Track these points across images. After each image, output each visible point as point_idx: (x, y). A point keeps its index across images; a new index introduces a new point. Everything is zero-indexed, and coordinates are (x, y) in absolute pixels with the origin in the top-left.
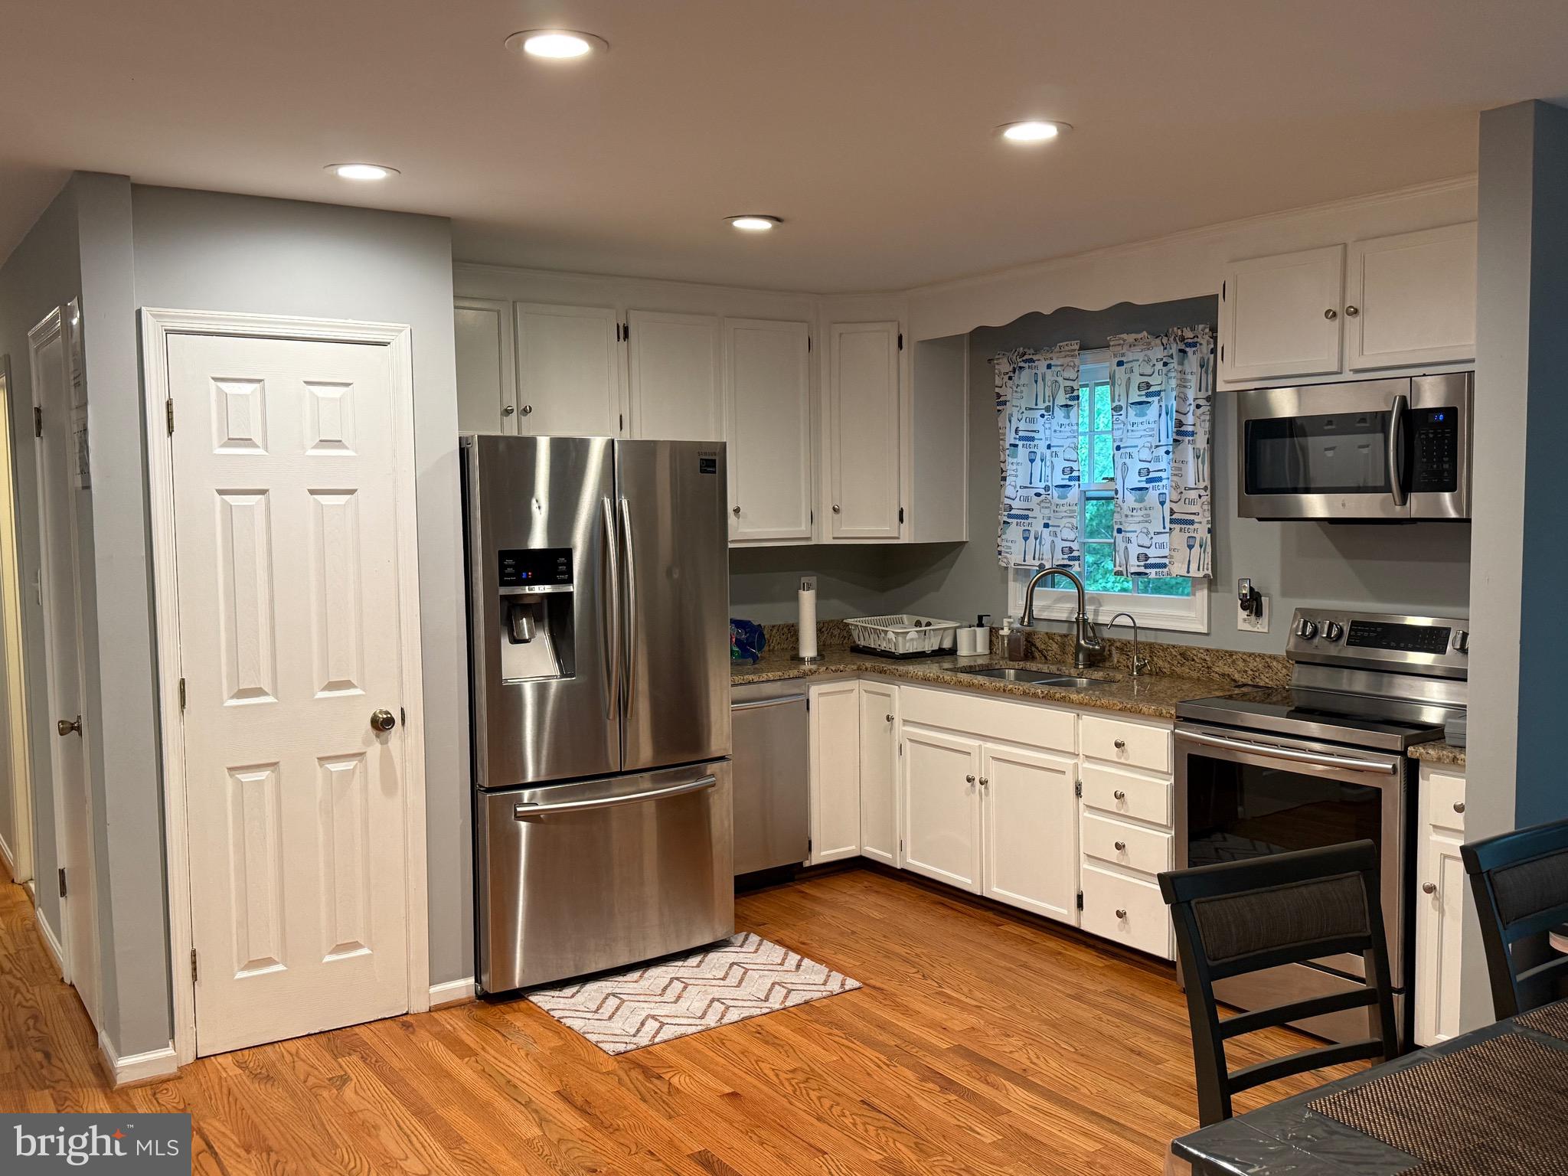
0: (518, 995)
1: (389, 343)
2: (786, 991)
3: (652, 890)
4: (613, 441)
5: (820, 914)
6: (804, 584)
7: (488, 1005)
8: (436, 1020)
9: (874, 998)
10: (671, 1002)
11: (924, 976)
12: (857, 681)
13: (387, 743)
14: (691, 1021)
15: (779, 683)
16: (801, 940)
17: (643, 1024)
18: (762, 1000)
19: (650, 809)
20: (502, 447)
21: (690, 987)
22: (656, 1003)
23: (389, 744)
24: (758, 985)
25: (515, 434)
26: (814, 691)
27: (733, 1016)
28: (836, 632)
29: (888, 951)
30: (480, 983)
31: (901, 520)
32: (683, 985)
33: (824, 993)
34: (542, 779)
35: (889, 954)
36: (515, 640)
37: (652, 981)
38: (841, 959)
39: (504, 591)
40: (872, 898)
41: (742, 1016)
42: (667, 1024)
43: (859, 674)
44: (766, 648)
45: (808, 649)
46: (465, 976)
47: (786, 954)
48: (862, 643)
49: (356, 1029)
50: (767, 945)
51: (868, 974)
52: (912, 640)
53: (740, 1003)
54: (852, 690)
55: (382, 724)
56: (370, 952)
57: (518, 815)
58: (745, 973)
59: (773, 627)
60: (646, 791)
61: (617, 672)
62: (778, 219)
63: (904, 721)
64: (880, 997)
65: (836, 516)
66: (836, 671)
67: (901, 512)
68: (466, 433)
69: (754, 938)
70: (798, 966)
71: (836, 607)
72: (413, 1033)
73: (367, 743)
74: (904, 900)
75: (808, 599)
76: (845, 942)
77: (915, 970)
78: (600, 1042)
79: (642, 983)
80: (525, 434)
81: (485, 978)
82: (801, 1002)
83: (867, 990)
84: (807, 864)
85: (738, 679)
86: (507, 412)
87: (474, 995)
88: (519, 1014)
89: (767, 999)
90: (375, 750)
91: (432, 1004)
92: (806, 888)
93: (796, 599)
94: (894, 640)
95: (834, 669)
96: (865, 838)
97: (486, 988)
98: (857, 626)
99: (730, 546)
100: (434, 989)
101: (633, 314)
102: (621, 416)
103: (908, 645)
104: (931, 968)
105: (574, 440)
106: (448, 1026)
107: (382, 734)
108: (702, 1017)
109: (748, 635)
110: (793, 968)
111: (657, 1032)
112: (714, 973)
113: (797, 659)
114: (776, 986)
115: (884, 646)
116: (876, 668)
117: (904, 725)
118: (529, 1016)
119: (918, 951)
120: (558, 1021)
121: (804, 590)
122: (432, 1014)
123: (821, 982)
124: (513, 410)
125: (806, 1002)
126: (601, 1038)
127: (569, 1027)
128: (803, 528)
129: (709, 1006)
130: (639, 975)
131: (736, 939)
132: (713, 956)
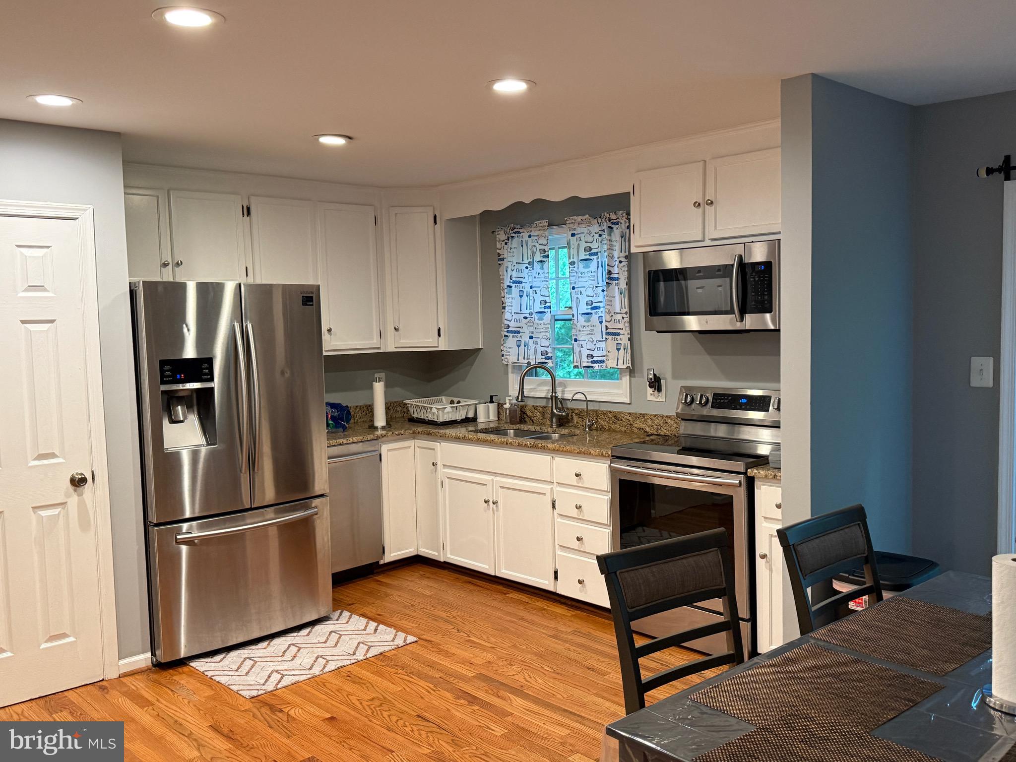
0: (182, 662)
1: (78, 218)
2: (367, 647)
3: (276, 587)
4: (240, 285)
5: (390, 595)
6: (376, 378)
7: (161, 671)
8: (124, 683)
9: (426, 647)
10: (289, 661)
11: (458, 630)
12: (413, 441)
13: (82, 495)
14: (302, 672)
15: (361, 444)
16: (378, 613)
17: (269, 676)
18: (351, 655)
19: (273, 532)
20: (160, 289)
21: (302, 650)
22: (279, 661)
23: (84, 496)
24: (348, 644)
25: (171, 280)
26: (385, 449)
27: (332, 666)
28: (399, 409)
29: (434, 615)
30: (155, 656)
31: (439, 335)
32: (297, 648)
33: (393, 647)
34: (197, 515)
35: (436, 618)
36: (173, 421)
37: (276, 646)
38: (404, 623)
39: (164, 388)
40: (425, 582)
41: (337, 666)
42: (286, 675)
43: (414, 436)
44: (352, 421)
45: (380, 420)
46: (144, 652)
47: (368, 623)
48: (416, 416)
49: (66, 693)
50: (355, 617)
51: (422, 632)
52: (448, 412)
53: (336, 658)
54: (410, 447)
55: (78, 482)
56: (75, 639)
57: (178, 541)
58: (339, 638)
59: (357, 407)
60: (271, 519)
61: (247, 440)
62: (350, 138)
63: (444, 465)
64: (430, 646)
65: (397, 333)
66: (399, 435)
67: (439, 330)
68: (134, 280)
69: (346, 614)
70: (376, 630)
71: (399, 393)
72: (107, 693)
73: (68, 495)
74: (446, 582)
75: (379, 388)
76: (407, 612)
77: (452, 627)
78: (240, 690)
79: (269, 649)
80: (178, 279)
81: (158, 653)
82: (377, 654)
83: (421, 642)
84: (382, 562)
85: (333, 442)
86: (165, 265)
87: (151, 664)
88: (184, 676)
89: (354, 654)
90: (74, 500)
91: (120, 673)
92: (380, 578)
93: (371, 388)
94: (437, 413)
95: (397, 433)
96: (420, 543)
97: (159, 659)
98: (412, 404)
99: (325, 354)
100: (122, 662)
101: (253, 199)
102: (247, 268)
103: (445, 416)
104: (463, 625)
105: (212, 283)
106: (133, 687)
107: (78, 489)
108: (310, 669)
109: (339, 412)
110: (372, 632)
111: (280, 681)
112: (318, 639)
113: (373, 428)
114: (361, 644)
115: (430, 417)
116: (425, 431)
117: (444, 468)
118: (190, 676)
119: (455, 614)
120: (210, 678)
121: (376, 382)
122: (121, 679)
123: (391, 639)
124: (169, 263)
125: (381, 654)
126: (241, 687)
127: (218, 682)
128: (375, 341)
129: (315, 661)
130: (267, 644)
131: (334, 615)
132: (318, 628)
